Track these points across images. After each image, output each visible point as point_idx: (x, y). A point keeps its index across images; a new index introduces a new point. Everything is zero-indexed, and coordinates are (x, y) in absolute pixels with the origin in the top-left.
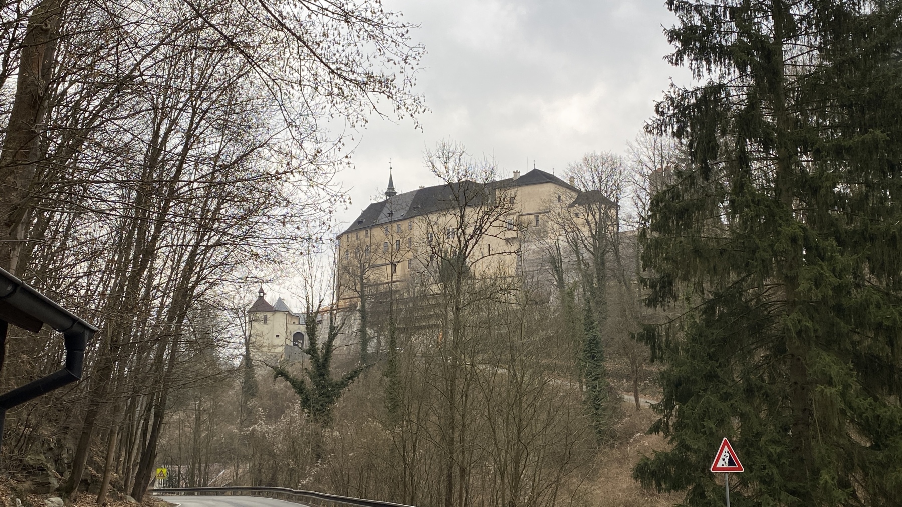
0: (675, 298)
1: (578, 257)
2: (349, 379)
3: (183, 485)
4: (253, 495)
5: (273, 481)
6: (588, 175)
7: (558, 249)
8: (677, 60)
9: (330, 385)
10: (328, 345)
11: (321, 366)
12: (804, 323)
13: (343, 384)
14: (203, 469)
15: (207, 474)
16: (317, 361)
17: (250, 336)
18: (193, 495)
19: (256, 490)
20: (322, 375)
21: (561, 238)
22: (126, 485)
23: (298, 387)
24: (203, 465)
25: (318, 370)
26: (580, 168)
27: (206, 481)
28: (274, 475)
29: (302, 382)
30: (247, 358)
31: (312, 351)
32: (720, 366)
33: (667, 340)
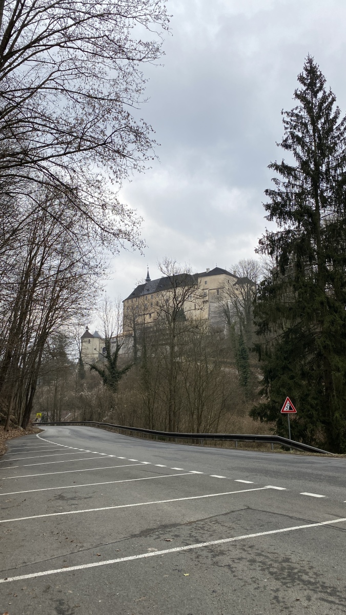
0: (270, 331)
1: (237, 309)
2: (126, 369)
3: (49, 421)
4: (82, 425)
5: (91, 419)
6: (241, 270)
7: (227, 306)
8: (270, 218)
9: (117, 373)
10: (116, 353)
11: (113, 364)
12: (326, 342)
13: (124, 372)
14: (58, 413)
15: (60, 415)
16: (111, 361)
17: (82, 349)
18: (54, 425)
19: (84, 423)
20: (113, 368)
21: (229, 301)
22: (19, 421)
23: (102, 373)
24: (58, 411)
25: (111, 366)
26: (237, 267)
27: (60, 419)
28: (91, 416)
29: (104, 371)
30: (80, 360)
31: (108, 357)
32: (290, 363)
33: (266, 351)
